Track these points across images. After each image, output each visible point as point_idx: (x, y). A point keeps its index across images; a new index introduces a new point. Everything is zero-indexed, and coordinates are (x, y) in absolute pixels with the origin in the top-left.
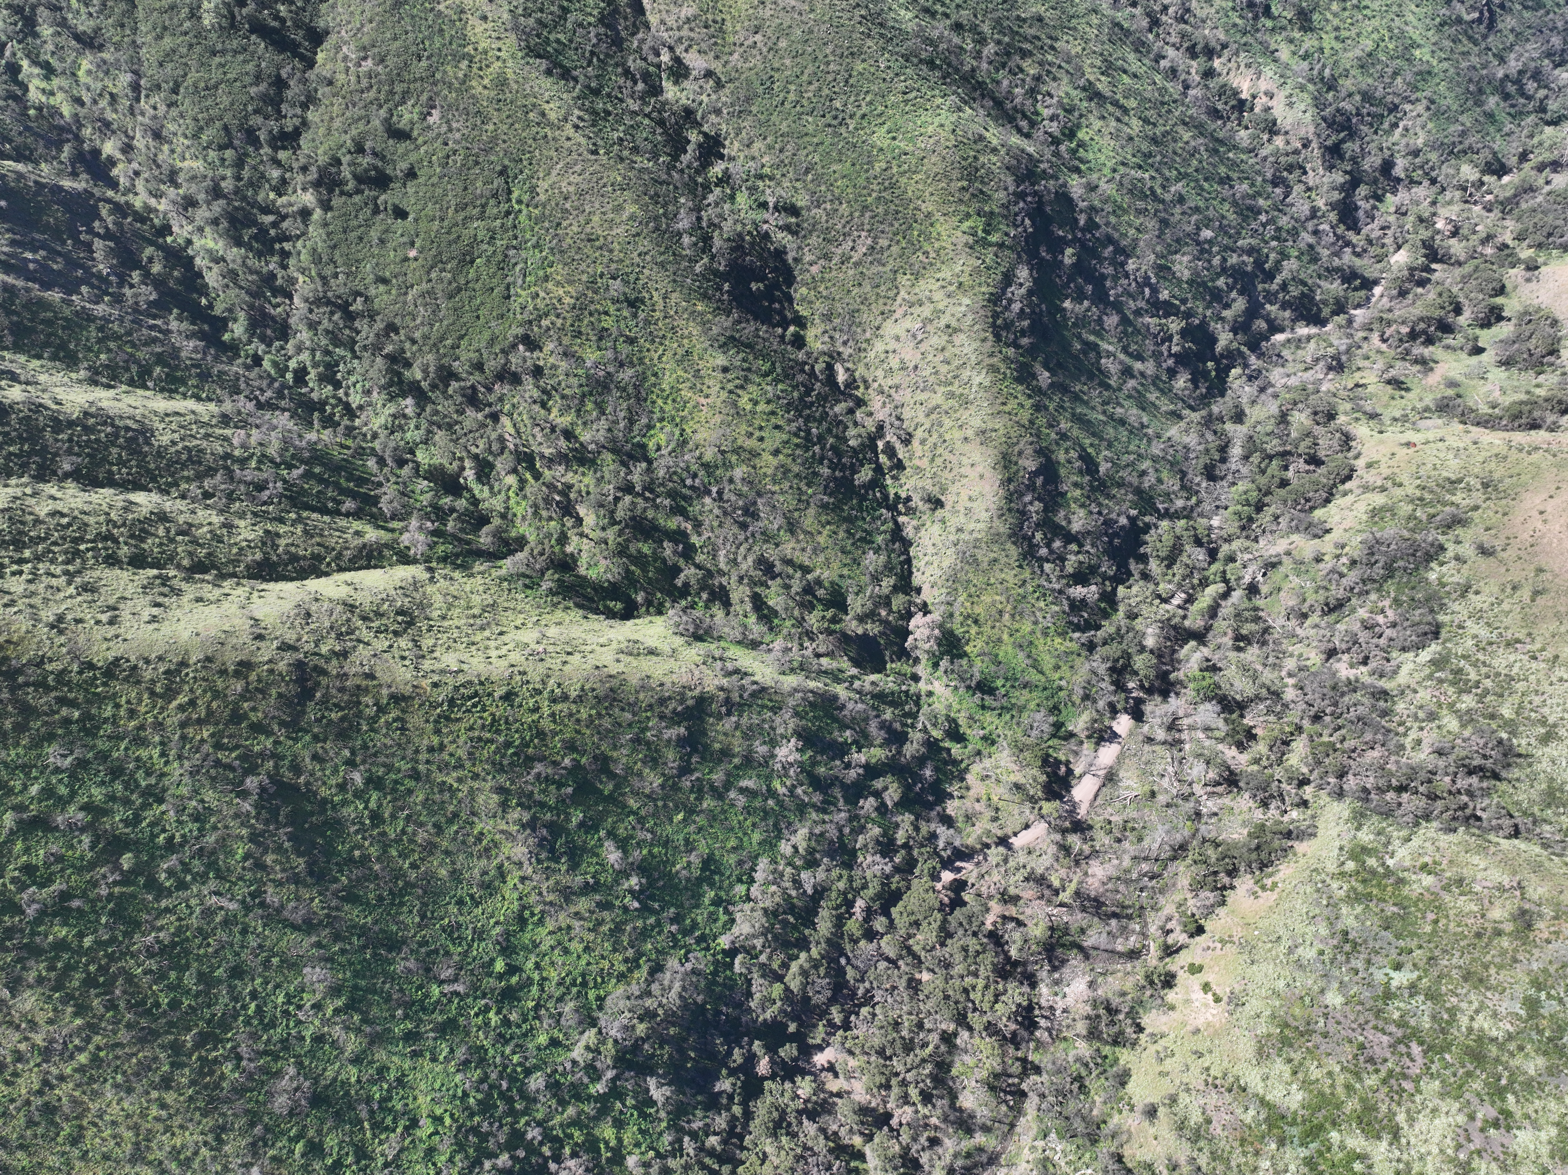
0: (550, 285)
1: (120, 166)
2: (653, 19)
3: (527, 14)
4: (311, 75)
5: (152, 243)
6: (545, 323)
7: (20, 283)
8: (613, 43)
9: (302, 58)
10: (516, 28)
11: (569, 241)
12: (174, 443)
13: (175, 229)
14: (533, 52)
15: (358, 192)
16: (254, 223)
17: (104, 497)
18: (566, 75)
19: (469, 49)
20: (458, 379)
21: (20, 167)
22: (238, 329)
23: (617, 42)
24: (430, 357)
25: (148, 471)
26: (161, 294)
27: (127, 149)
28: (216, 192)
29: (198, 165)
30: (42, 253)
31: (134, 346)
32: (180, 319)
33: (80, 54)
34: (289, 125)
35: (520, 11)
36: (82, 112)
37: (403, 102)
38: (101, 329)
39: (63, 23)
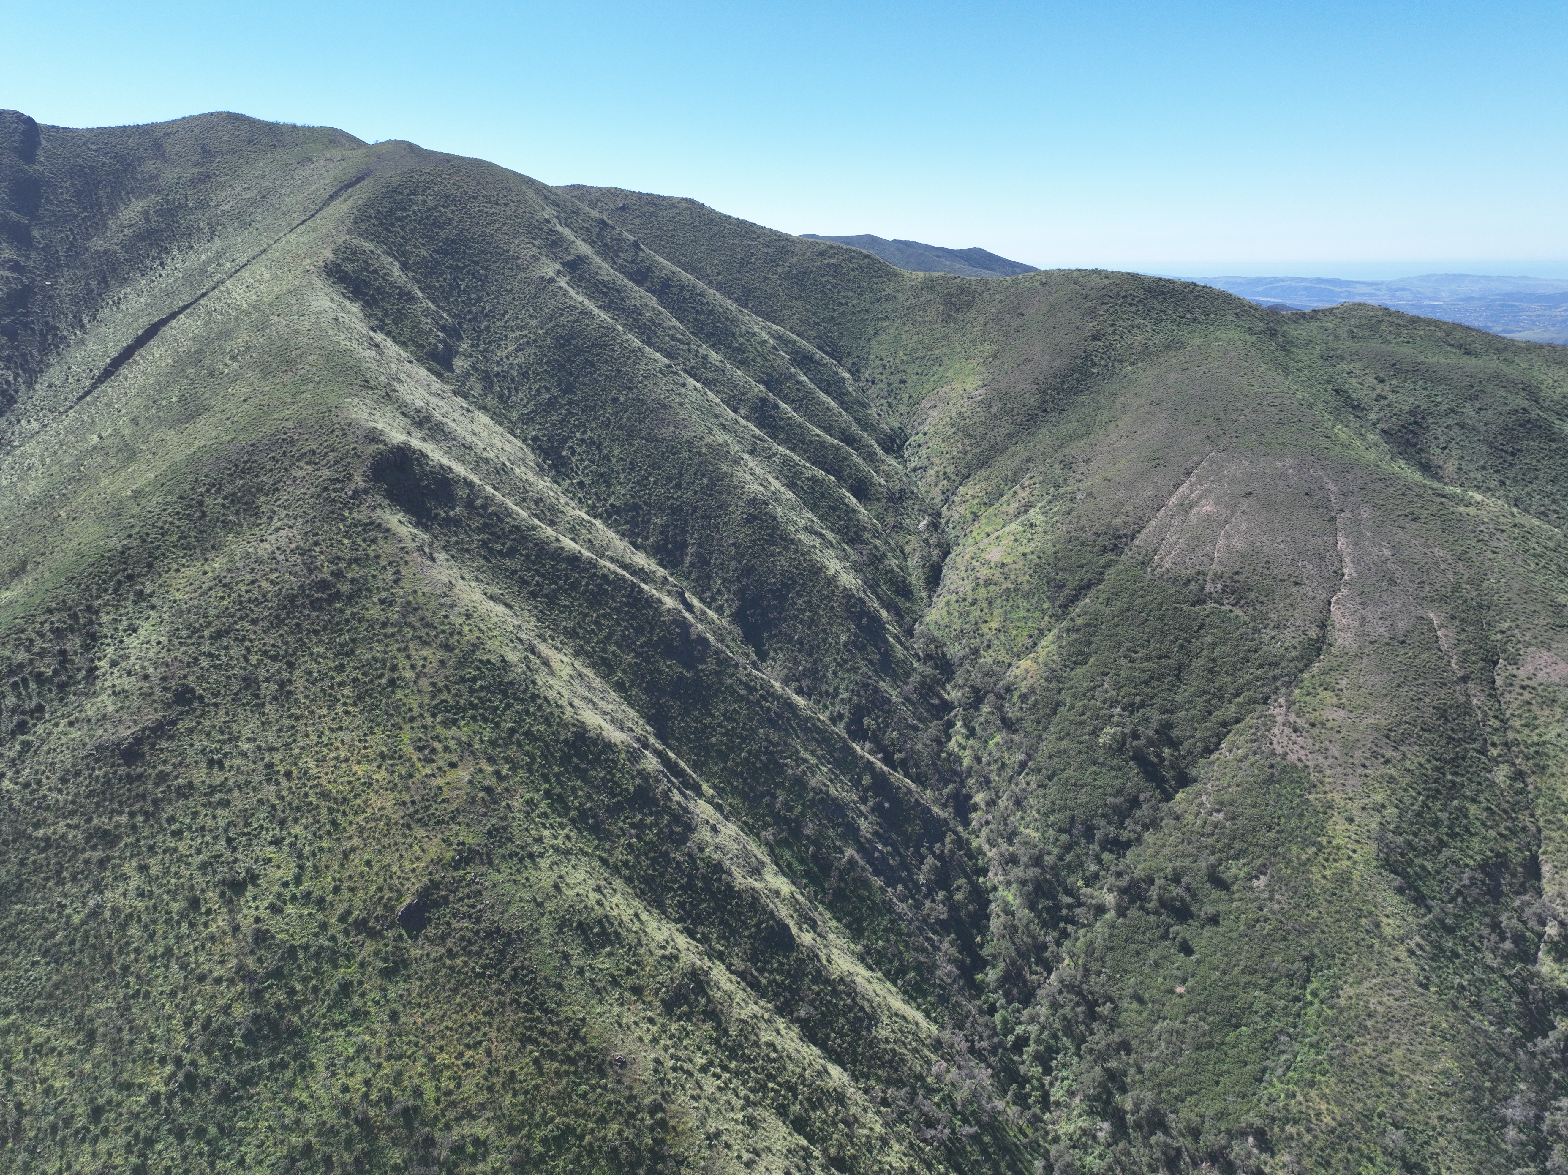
0: (1313, 1093)
1: (979, 813)
2: (1549, 889)
3: (1398, 832)
4: (1164, 806)
5: (967, 876)
6: (1290, 1129)
7: (861, 862)
8: (1489, 892)
9: (1164, 791)
10: (1380, 839)
11: (1355, 1058)
12: (887, 1041)
13: (990, 874)
14: (1388, 865)
15: (1156, 913)
16: (1054, 898)
17: (811, 1053)
18: (1419, 900)
19: (1324, 840)
20: (1167, 1132)
21: (913, 786)
22: (992, 975)
23: (1495, 894)
24: (1149, 1095)
25: (855, 1052)
26: (950, 917)
27: (991, 803)
28: (1037, 861)
29: (1035, 835)
30: (889, 849)
31: (907, 946)
32: (952, 944)
33: (999, 730)
34: (1125, 836)
35: (1392, 827)
36: (976, 767)
37: (1236, 858)
38: (892, 922)
39: (1000, 708)
